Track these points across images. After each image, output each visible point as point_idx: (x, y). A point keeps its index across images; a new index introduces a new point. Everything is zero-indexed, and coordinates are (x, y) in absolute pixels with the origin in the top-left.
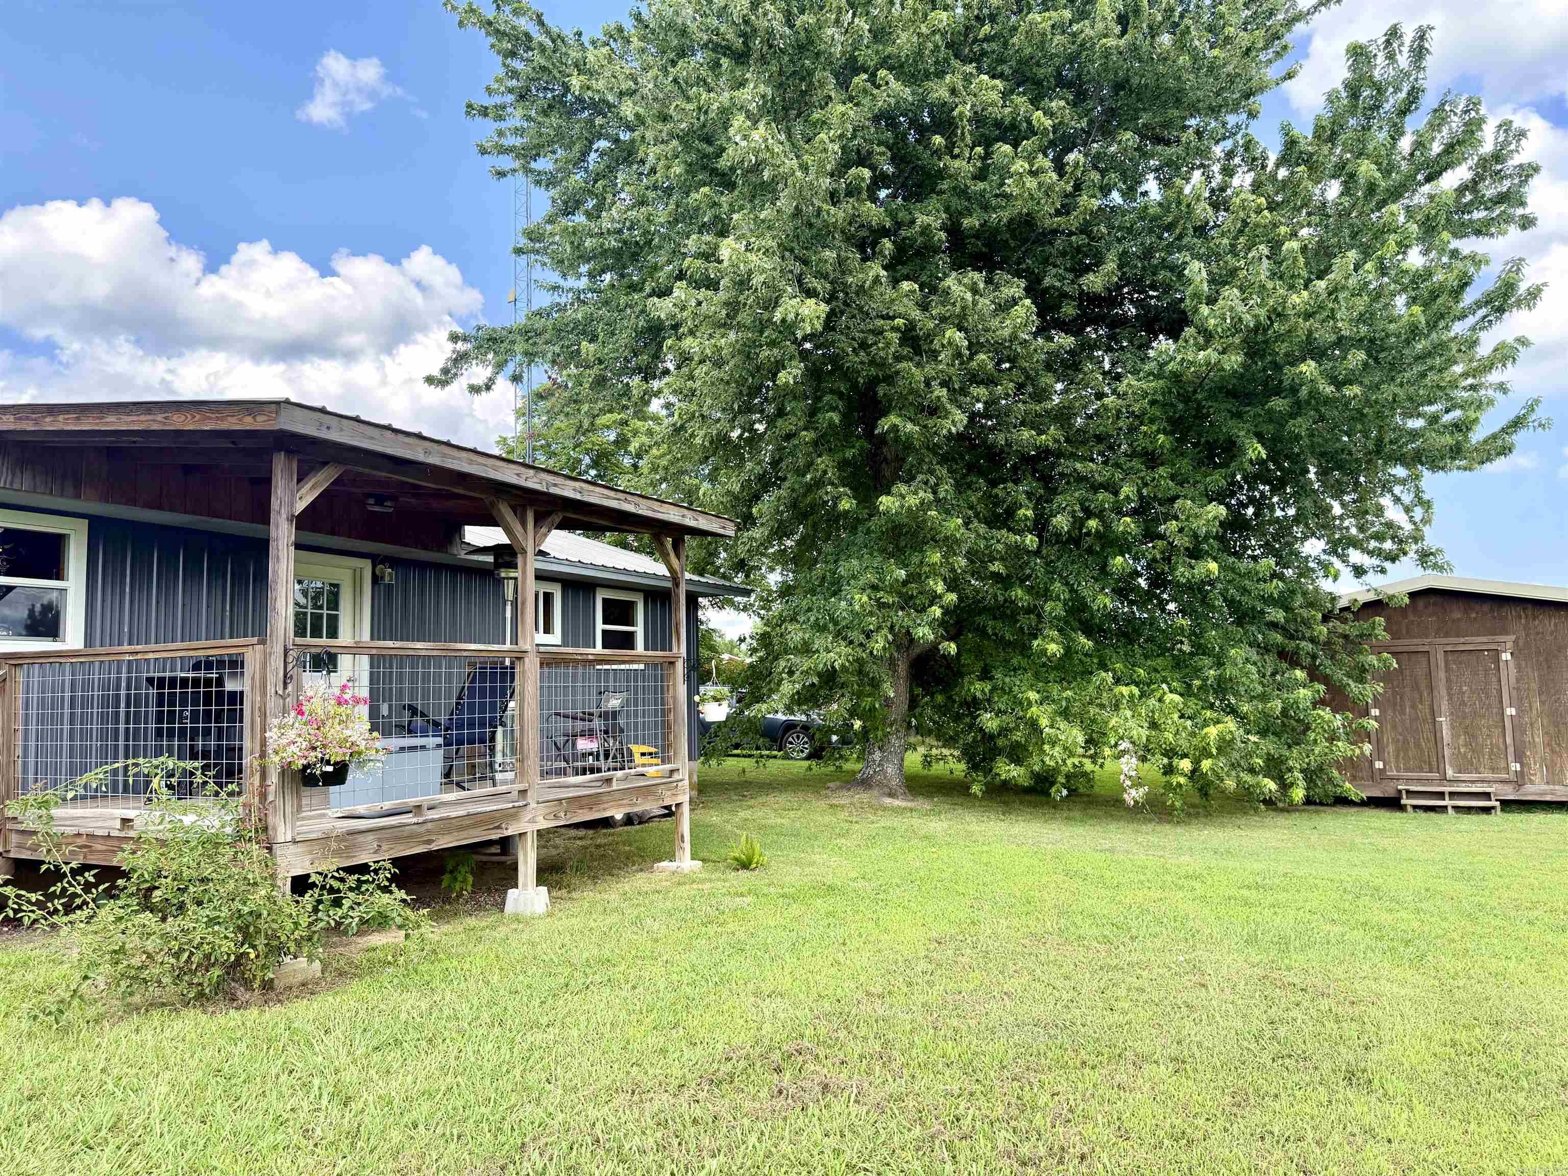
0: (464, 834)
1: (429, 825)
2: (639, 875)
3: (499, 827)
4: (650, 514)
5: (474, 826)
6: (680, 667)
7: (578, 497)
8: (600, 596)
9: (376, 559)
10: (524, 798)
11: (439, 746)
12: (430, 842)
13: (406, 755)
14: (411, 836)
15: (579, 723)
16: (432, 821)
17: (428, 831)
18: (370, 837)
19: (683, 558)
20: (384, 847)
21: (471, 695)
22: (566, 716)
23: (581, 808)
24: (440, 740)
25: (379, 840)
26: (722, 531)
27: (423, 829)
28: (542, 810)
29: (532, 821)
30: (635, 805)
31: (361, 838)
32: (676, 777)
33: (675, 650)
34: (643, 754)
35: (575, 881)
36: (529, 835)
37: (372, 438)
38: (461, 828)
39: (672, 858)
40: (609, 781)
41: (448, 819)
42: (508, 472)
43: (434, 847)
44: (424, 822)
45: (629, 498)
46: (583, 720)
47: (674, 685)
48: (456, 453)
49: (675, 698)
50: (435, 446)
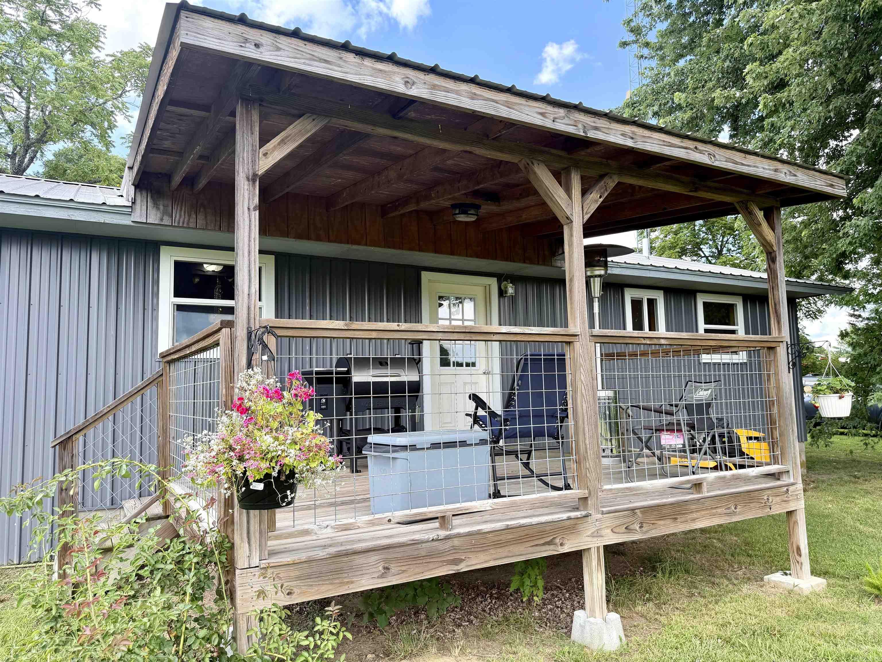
0: (503, 551)
1: (456, 542)
2: (745, 589)
3: (550, 543)
4: (730, 166)
5: (519, 541)
6: (782, 352)
7: (629, 143)
8: (701, 300)
9: (501, 277)
10: (586, 507)
11: (483, 442)
12: (457, 562)
13: (442, 452)
14: (431, 555)
15: (664, 417)
16: (459, 536)
17: (454, 548)
18: (373, 558)
19: (779, 230)
20: (394, 568)
21: (524, 385)
22: (649, 409)
23: (662, 518)
24: (486, 435)
25: (385, 560)
26: (829, 190)
27: (449, 544)
28: (609, 521)
29: (597, 534)
30: (734, 513)
31: (359, 560)
32: (785, 480)
33: (775, 333)
34: (750, 438)
35: (669, 589)
36: (593, 550)
37: (326, 61)
38: (499, 544)
39: (785, 571)
40: (697, 486)
41: (479, 533)
42: (526, 110)
43: (463, 568)
44: (447, 538)
45: (700, 146)
46: (668, 413)
47: (776, 374)
48: (450, 84)
49: (778, 388)
50: (421, 75)
